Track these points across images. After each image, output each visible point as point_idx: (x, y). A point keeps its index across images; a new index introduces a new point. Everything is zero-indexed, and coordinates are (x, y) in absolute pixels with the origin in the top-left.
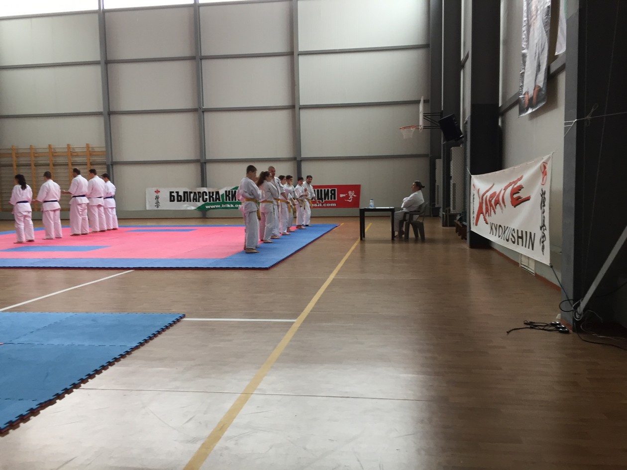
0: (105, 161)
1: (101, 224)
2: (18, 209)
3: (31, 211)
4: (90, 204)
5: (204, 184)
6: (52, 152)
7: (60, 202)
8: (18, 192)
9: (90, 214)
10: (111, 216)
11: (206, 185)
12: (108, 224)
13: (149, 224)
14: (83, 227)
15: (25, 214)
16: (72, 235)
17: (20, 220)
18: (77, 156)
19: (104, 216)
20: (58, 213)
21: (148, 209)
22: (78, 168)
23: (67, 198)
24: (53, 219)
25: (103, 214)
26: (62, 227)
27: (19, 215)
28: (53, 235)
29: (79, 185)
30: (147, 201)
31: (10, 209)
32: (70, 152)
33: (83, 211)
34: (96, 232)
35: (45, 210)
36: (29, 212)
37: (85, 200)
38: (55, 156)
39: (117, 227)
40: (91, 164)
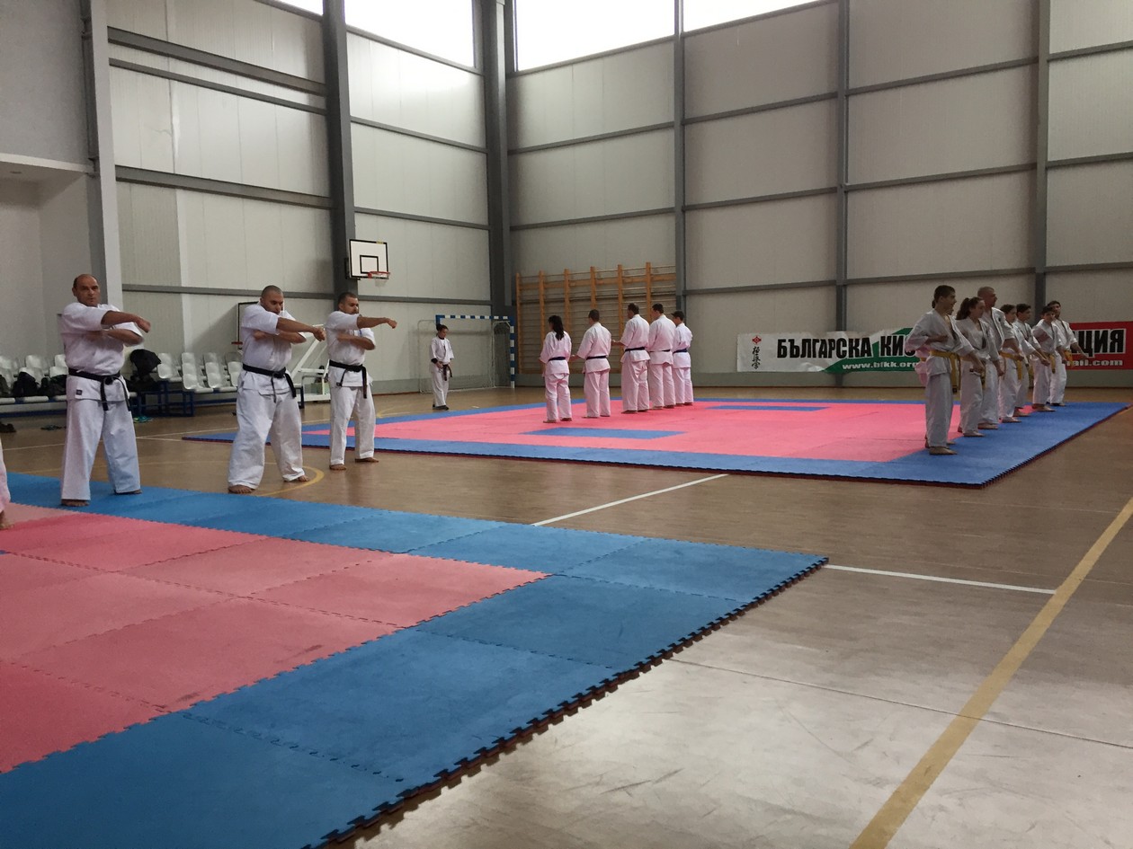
0: (674, 289)
1: (667, 395)
2: (550, 370)
3: (568, 372)
4: (652, 362)
5: (840, 324)
6: (596, 279)
7: (610, 358)
8: (552, 344)
9: (652, 378)
10: (683, 381)
11: (845, 325)
12: (678, 395)
13: (739, 397)
14: (641, 400)
15: (560, 377)
16: (624, 413)
17: (552, 387)
18: (632, 283)
19: (672, 383)
20: (606, 375)
21: (739, 370)
22: (635, 302)
23: (619, 351)
24: (599, 385)
25: (671, 378)
26: (611, 399)
27: (552, 379)
28: (598, 412)
29: (636, 330)
30: (739, 357)
31: (540, 369)
32: (622, 277)
33: (641, 372)
34: (659, 408)
35: (588, 371)
36: (565, 375)
37: (643, 356)
38: (600, 285)
39: (692, 401)
40: (653, 296)
